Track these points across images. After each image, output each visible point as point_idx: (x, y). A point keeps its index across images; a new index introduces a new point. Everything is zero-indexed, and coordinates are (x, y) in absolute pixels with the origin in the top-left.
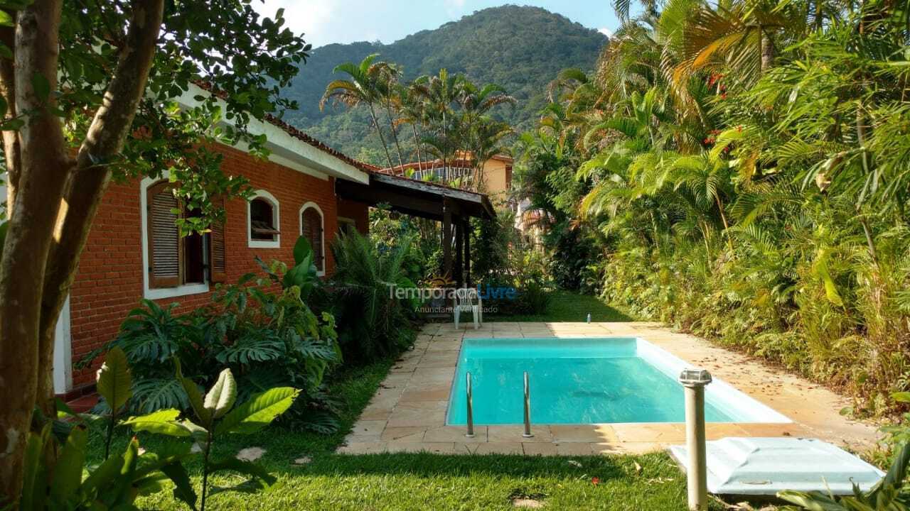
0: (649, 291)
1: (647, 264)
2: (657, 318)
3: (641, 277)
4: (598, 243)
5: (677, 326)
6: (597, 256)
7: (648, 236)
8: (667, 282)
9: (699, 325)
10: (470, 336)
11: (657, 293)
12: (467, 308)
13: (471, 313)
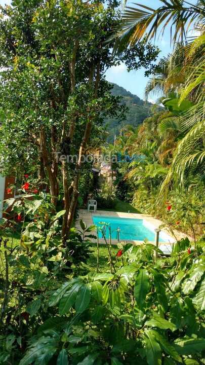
0: (148, 205)
1: (148, 196)
2: (149, 213)
3: (146, 200)
4: (132, 186)
5: (155, 217)
6: (131, 190)
7: (149, 187)
8: (154, 203)
9: (161, 217)
10: (93, 214)
11: (150, 206)
12: (92, 205)
13: (94, 207)
